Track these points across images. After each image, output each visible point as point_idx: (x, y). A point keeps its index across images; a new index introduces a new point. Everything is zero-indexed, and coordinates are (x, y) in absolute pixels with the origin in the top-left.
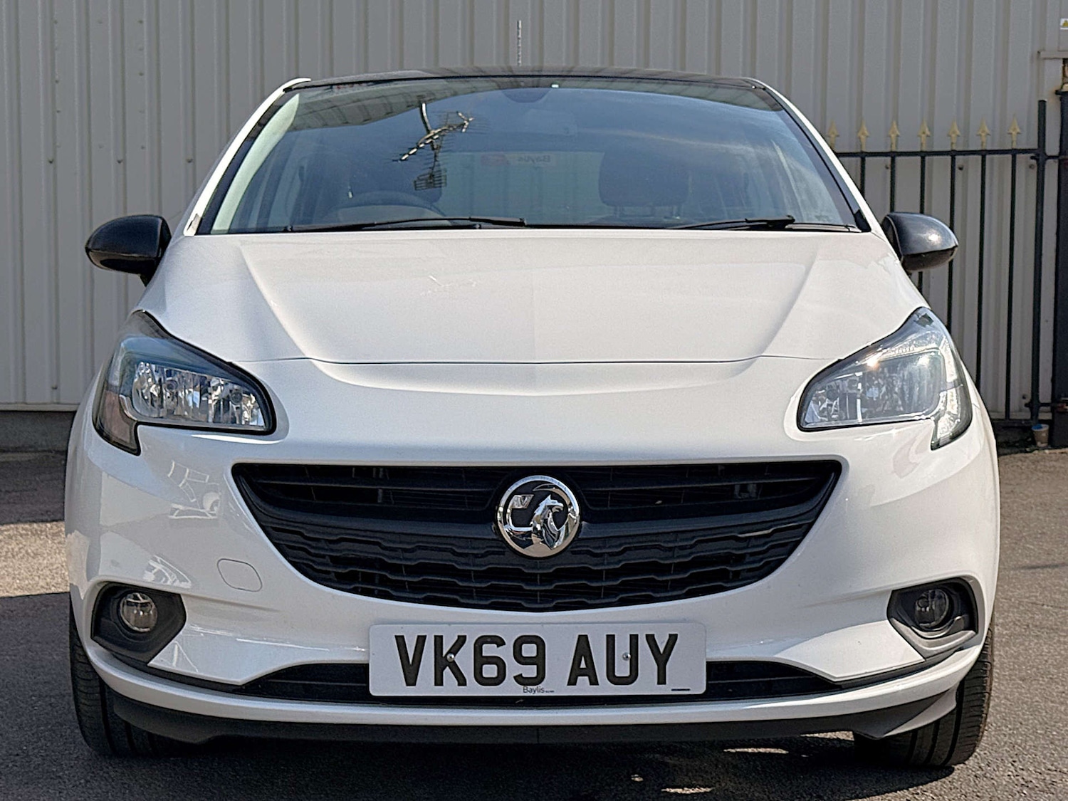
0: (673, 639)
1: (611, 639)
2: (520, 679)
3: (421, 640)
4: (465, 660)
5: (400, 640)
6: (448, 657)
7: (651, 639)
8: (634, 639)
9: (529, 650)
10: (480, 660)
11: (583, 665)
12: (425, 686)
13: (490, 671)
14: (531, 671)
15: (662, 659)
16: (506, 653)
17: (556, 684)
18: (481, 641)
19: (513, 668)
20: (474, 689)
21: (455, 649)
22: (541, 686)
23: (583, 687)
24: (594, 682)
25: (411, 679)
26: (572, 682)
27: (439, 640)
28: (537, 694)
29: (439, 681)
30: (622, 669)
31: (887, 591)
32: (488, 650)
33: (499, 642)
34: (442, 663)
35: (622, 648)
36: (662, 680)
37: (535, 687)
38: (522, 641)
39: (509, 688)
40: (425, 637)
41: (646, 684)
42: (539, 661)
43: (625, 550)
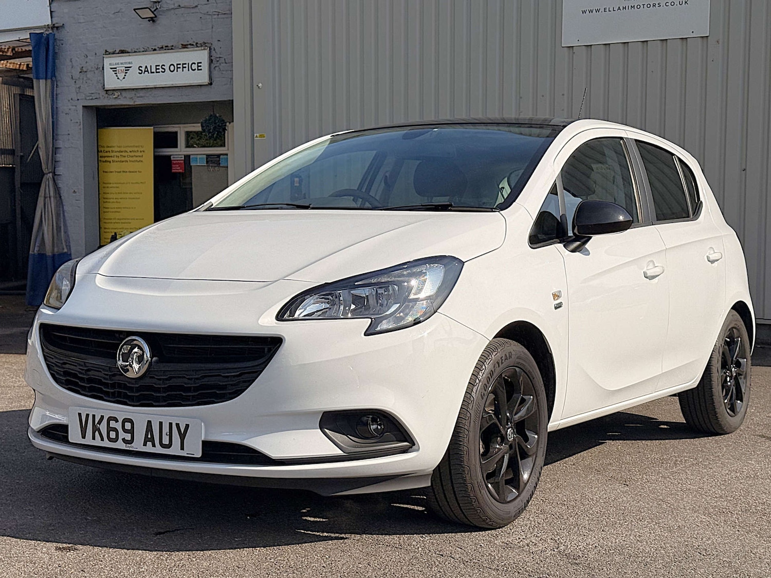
0: (187, 426)
1: (161, 423)
2: (124, 440)
3: (88, 416)
4: (103, 427)
5: (80, 414)
6: (97, 426)
7: (178, 425)
8: (171, 424)
9: (128, 426)
10: (110, 429)
11: (149, 436)
12: (88, 441)
13: (113, 435)
14: (128, 437)
15: (183, 436)
16: (118, 426)
17: (138, 446)
18: (110, 419)
19: (122, 435)
20: (106, 444)
22: (132, 445)
23: (149, 448)
24: (154, 445)
25: (84, 437)
26: (145, 444)
27: (94, 417)
28: (131, 449)
29: (94, 438)
30: (166, 441)
31: (320, 412)
32: (113, 424)
33: (116, 420)
34: (95, 429)
35: (166, 429)
36: (182, 448)
37: (130, 445)
38: (125, 421)
39: (120, 445)
40: (89, 414)
41: (175, 450)
42: (131, 432)
43: (170, 378)
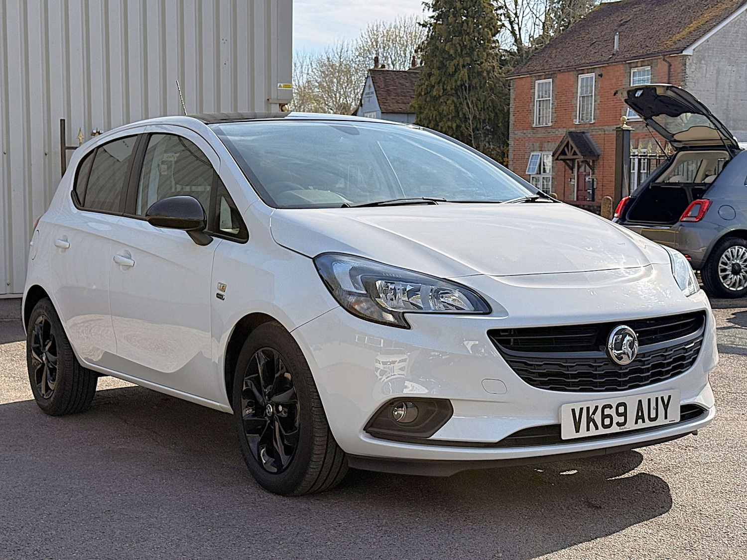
0: (670, 397)
1: (649, 400)
2: (618, 424)
3: (581, 409)
4: (598, 417)
5: (573, 410)
6: (592, 417)
7: (662, 399)
8: (657, 399)
9: (621, 410)
10: (604, 417)
11: (640, 414)
12: (583, 433)
13: (607, 421)
14: (621, 420)
15: (666, 407)
16: (613, 412)
17: (631, 426)
18: (604, 407)
19: (616, 419)
20: (602, 431)
21: (594, 413)
22: (625, 426)
23: (641, 425)
24: (643, 421)
25: (577, 431)
26: (636, 423)
27: (588, 408)
28: (625, 430)
29: (588, 430)
30: (653, 415)
32: (607, 411)
33: (610, 407)
34: (590, 420)
35: (653, 405)
36: (666, 418)
37: (623, 427)
38: (619, 405)
39: (615, 429)
40: (583, 408)
41: (661, 421)
42: (625, 414)
43: (652, 357)
